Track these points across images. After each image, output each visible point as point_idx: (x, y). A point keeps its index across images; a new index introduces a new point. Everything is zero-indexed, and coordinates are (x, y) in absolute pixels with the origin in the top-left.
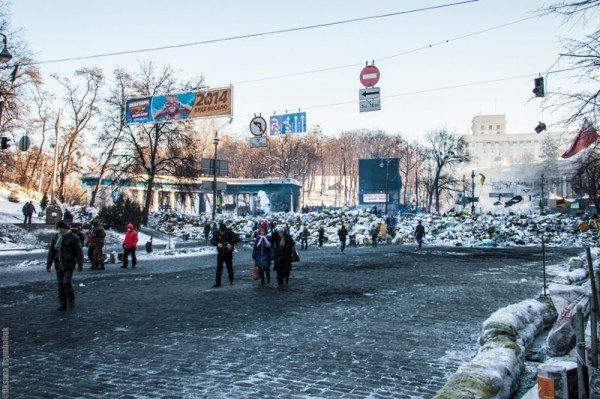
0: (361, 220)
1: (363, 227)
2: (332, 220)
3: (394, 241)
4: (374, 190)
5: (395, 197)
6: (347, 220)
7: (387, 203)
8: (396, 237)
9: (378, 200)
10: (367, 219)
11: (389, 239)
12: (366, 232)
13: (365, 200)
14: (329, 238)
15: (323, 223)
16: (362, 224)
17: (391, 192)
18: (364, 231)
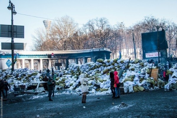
0: (132, 66)
1: (133, 73)
2: (106, 69)
3: (167, 86)
4: (151, 51)
5: (164, 53)
6: (119, 67)
7: (159, 57)
8: (170, 83)
9: (154, 56)
10: (138, 65)
11: (161, 84)
12: (136, 78)
13: (147, 57)
14: (101, 86)
15: (98, 72)
16: (133, 70)
17: (162, 51)
18: (134, 77)
